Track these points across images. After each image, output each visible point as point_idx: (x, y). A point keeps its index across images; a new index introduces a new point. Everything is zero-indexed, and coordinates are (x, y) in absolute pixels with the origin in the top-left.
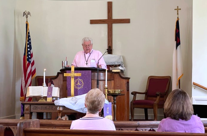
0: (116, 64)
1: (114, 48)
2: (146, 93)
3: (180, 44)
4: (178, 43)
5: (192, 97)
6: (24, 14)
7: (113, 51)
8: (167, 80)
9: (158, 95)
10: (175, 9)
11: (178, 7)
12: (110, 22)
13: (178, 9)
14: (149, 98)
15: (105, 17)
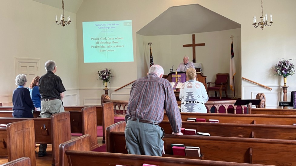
0: (198, 68)
1: (196, 59)
2: (215, 83)
3: (234, 56)
4: (233, 56)
5: (242, 85)
6: (149, 43)
7: (196, 61)
8: (227, 76)
9: (222, 84)
10: (231, 37)
11: (232, 36)
12: (194, 45)
13: (232, 37)
14: (217, 85)
15: (191, 43)
